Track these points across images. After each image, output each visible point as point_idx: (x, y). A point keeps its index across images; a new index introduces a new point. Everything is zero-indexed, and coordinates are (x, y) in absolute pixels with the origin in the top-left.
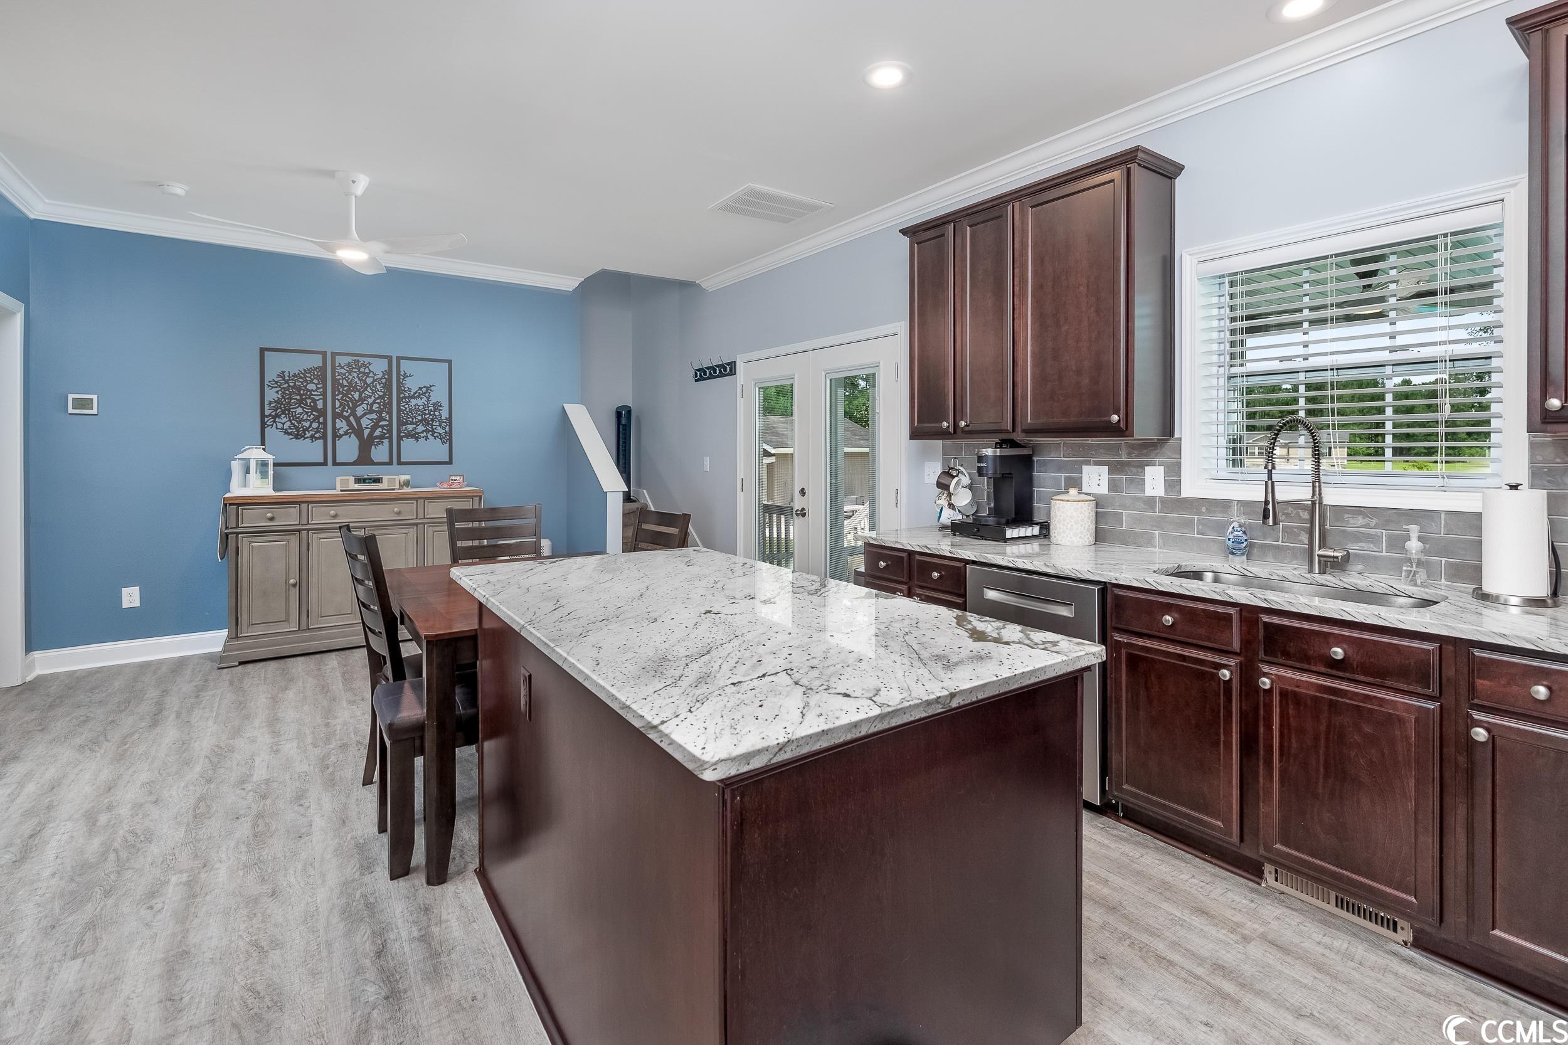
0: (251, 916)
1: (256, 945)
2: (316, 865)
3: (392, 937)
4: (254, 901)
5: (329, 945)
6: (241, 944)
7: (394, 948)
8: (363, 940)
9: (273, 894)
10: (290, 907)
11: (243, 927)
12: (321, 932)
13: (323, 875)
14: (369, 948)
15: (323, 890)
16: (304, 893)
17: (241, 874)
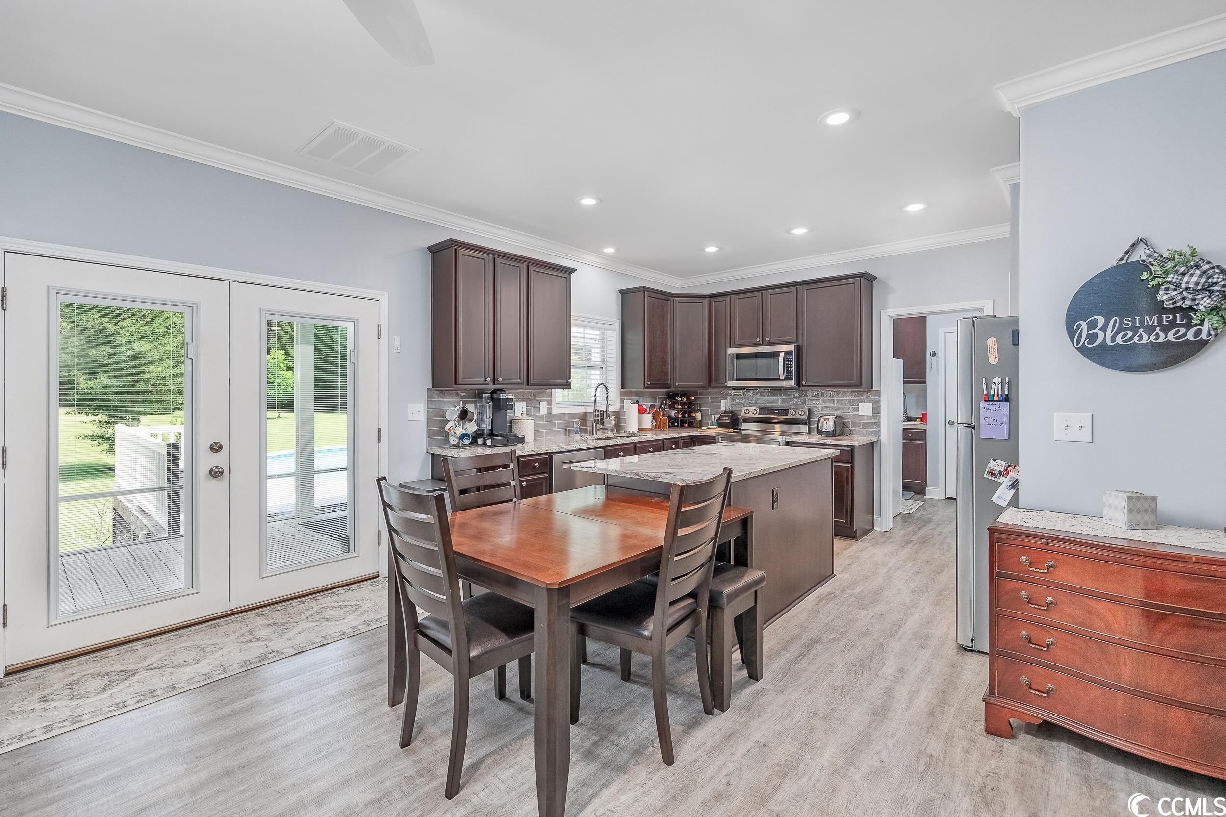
0: (834, 710)
1: (843, 694)
2: (779, 715)
3: (793, 657)
4: (827, 718)
5: (816, 672)
6: (848, 699)
7: (797, 653)
8: (803, 663)
9: (814, 714)
10: (814, 700)
11: (841, 707)
12: (814, 678)
13: (783, 705)
14: (805, 660)
15: (792, 697)
16: (801, 703)
17: (819, 743)
